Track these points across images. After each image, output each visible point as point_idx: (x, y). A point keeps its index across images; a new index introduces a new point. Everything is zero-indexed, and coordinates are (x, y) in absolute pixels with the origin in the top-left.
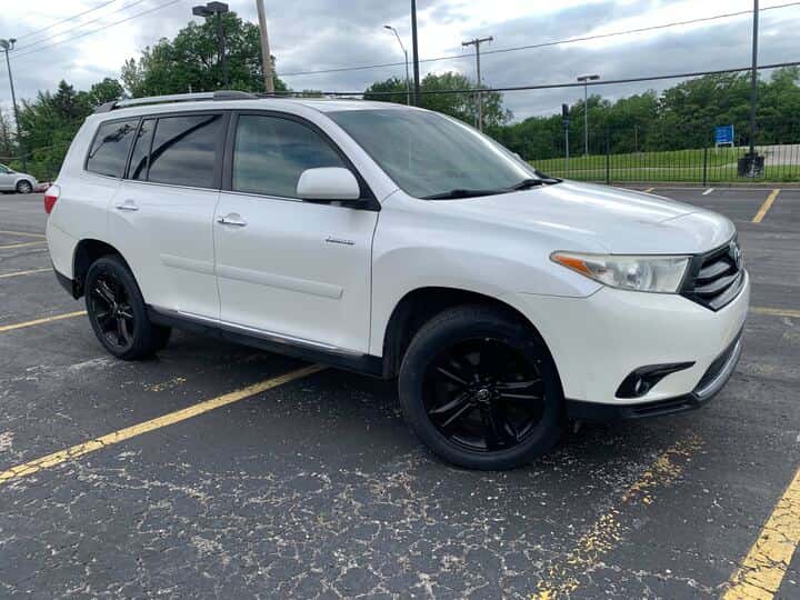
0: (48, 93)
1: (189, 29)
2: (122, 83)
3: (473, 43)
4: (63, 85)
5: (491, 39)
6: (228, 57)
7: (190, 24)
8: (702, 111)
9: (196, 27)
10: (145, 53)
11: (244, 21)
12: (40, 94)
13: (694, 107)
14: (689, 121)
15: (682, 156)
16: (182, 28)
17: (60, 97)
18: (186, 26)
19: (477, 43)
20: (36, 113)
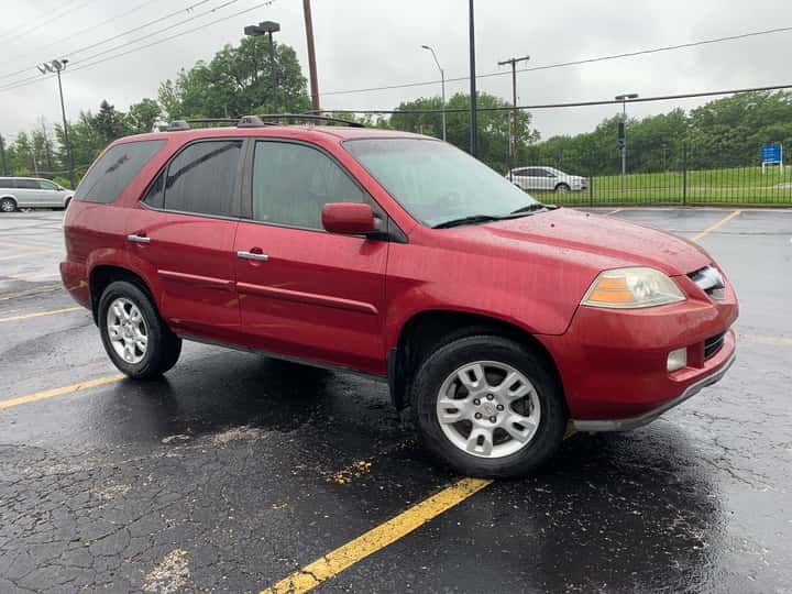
0: (89, 114)
1: (225, 52)
2: (159, 104)
3: (509, 62)
4: (105, 106)
5: (528, 58)
6: (262, 78)
7: (226, 47)
8: (732, 130)
9: (232, 50)
10: (182, 75)
11: (279, 44)
12: (82, 114)
13: (724, 127)
14: (719, 141)
15: (714, 176)
16: (218, 51)
17: (101, 117)
18: (223, 49)
19: (513, 62)
20: (78, 133)
